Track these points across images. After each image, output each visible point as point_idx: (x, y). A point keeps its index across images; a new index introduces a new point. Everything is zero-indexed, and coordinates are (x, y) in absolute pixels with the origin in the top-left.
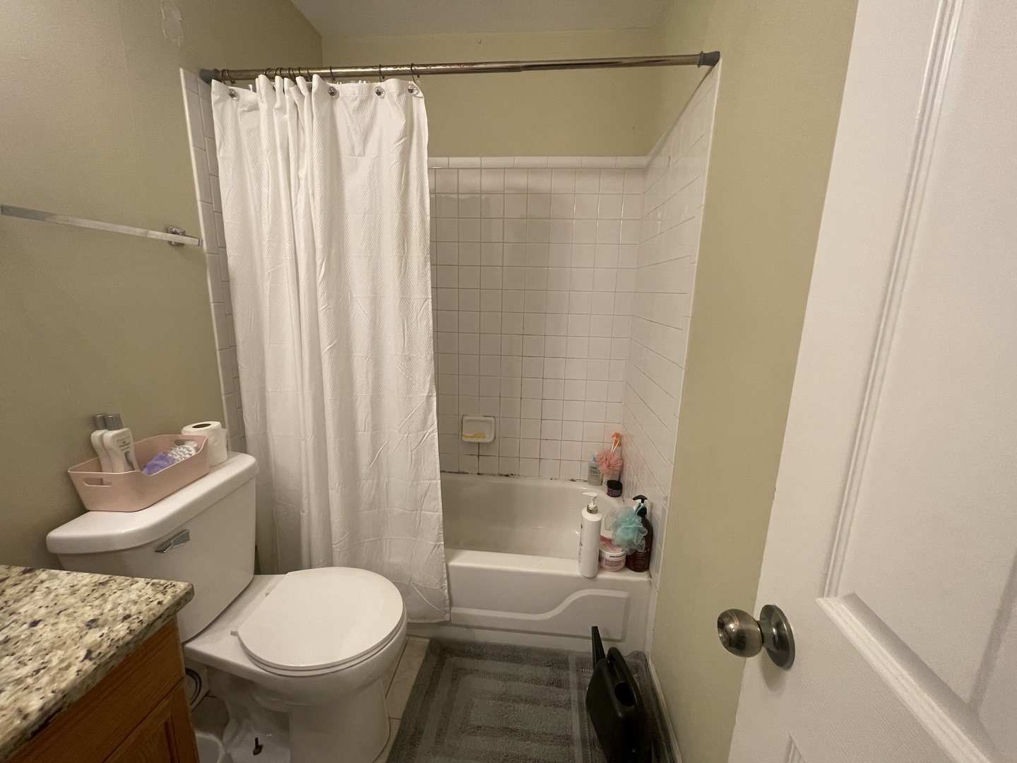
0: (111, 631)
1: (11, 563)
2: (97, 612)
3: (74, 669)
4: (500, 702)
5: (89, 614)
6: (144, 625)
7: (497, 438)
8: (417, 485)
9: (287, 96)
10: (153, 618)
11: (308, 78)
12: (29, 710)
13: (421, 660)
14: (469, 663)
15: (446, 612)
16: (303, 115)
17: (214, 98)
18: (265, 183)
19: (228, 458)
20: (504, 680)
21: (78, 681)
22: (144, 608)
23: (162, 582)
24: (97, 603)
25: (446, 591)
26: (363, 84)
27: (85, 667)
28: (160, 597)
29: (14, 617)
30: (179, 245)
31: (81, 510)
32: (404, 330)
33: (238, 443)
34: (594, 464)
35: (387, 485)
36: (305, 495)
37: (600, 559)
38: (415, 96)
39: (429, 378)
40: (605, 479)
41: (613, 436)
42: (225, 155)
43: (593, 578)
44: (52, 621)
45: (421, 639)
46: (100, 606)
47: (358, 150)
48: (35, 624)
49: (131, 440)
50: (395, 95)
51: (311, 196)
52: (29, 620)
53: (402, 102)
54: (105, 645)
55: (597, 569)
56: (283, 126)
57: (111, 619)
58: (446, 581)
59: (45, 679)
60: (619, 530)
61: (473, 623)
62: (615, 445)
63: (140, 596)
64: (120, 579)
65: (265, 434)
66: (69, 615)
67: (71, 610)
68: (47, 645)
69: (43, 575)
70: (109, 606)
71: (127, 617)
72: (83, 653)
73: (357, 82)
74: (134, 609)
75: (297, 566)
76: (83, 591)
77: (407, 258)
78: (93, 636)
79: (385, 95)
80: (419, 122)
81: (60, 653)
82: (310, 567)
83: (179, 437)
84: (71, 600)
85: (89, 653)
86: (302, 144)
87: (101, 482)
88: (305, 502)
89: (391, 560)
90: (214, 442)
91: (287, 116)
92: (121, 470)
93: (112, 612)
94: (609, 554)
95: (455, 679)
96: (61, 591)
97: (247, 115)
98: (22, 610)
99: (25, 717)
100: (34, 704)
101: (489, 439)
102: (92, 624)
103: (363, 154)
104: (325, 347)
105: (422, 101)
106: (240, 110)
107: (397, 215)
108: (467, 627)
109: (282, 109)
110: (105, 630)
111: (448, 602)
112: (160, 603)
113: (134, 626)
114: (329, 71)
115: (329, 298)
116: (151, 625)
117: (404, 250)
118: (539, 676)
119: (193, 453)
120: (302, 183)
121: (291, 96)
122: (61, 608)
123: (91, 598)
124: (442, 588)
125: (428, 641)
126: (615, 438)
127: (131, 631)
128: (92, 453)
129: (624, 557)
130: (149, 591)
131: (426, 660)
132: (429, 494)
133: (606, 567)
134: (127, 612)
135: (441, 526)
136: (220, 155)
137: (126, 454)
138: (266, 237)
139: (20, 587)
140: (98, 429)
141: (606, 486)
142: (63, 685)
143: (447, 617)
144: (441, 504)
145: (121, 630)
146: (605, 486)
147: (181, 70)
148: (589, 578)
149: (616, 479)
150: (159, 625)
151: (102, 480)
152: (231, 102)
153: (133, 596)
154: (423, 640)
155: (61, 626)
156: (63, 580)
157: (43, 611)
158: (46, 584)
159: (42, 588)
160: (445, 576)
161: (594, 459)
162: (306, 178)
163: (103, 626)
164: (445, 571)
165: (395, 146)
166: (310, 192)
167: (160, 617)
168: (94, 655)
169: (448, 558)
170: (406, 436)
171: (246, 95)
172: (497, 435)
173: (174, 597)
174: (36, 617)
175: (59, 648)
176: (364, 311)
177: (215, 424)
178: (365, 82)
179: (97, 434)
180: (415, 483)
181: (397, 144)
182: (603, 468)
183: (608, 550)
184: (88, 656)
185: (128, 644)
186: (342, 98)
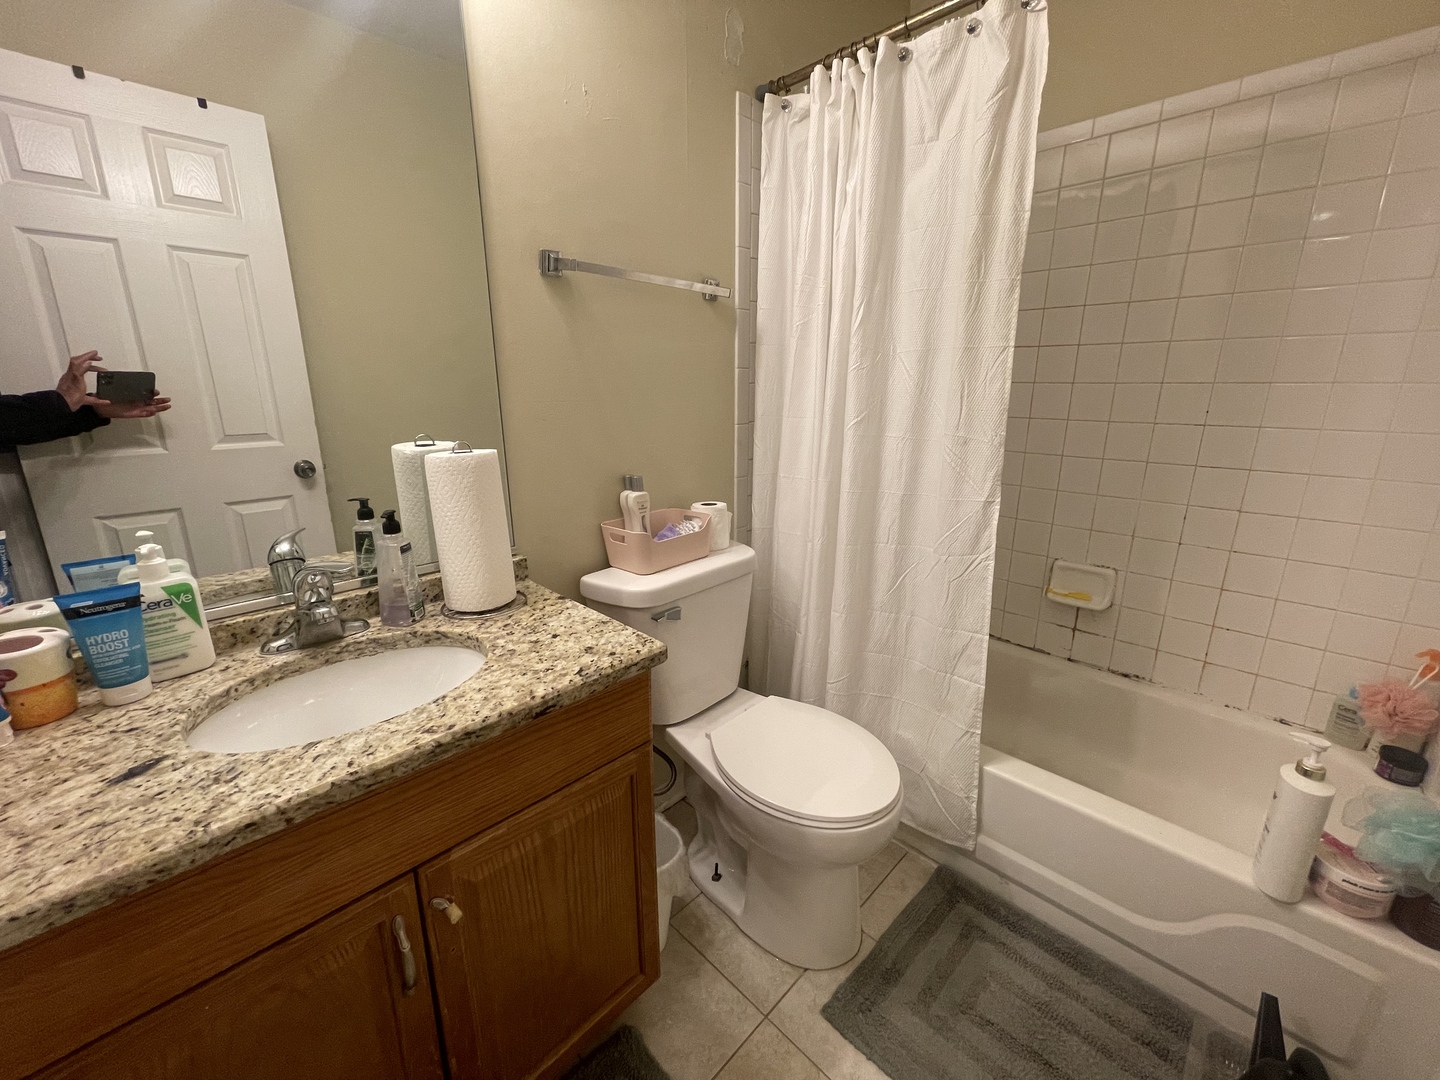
0: (599, 659)
1: (554, 590)
2: (594, 643)
3: (568, 678)
4: (1034, 1010)
5: (589, 642)
6: (623, 666)
7: (1116, 608)
8: (952, 635)
9: (844, 84)
10: (630, 662)
11: (873, 48)
12: (536, 694)
13: (921, 885)
14: (991, 926)
15: (970, 836)
16: (860, 102)
17: (765, 115)
18: (805, 208)
19: (731, 545)
20: (1050, 985)
21: (570, 688)
22: (626, 652)
23: (645, 635)
24: (596, 635)
25: (974, 805)
26: (948, 25)
27: (576, 680)
28: (640, 647)
29: (545, 627)
30: (713, 298)
31: (607, 565)
32: (962, 397)
33: (743, 533)
34: (1351, 703)
35: (909, 624)
36: (803, 612)
37: (1315, 875)
38: (1032, 11)
39: (992, 474)
40: (1378, 740)
41: (1422, 655)
42: (768, 185)
43: (1288, 905)
44: (566, 638)
45: (926, 860)
46: (597, 639)
47: (929, 133)
48: (555, 636)
49: (648, 505)
50: (997, 22)
51: (857, 214)
52: (553, 633)
53: (1008, 31)
54: (593, 669)
55: (1301, 891)
56: (834, 127)
57: (601, 651)
58: (976, 791)
59: (550, 677)
60: (1381, 834)
61: (1009, 872)
62: (1423, 675)
63: (626, 642)
64: (616, 623)
65: (771, 530)
66: (576, 638)
67: (579, 635)
68: (557, 654)
69: (569, 603)
70: (603, 641)
71: (613, 654)
72: (577, 669)
73: (941, 24)
74: (619, 650)
75: (784, 692)
76: (590, 624)
77: (982, 285)
78: (587, 659)
79: (983, 31)
80: (1033, 55)
81: (564, 663)
82: (799, 700)
83: (688, 513)
84: (580, 628)
85: (581, 670)
86: (855, 145)
87: (623, 539)
88: (803, 621)
89: (900, 732)
90: (718, 523)
91: (841, 112)
92: (638, 530)
93: (604, 647)
94: (1337, 874)
95: (965, 936)
96: (577, 619)
97: (798, 127)
98: (551, 624)
99: (533, 698)
100: (540, 691)
101: (1098, 603)
102: (588, 650)
103: (936, 137)
104: (850, 420)
105: (1044, 15)
106: (790, 122)
107: (975, 219)
108: (1003, 876)
109: (836, 104)
110: (595, 658)
111: (975, 822)
112: (638, 652)
113: (615, 663)
114: (902, 26)
115: (862, 354)
116: (627, 668)
117: (979, 272)
118: (1123, 1018)
119: (697, 530)
120: (849, 200)
121: (849, 82)
122: (574, 631)
123: (593, 631)
124: (967, 798)
125: (935, 866)
126: (1426, 660)
127: (612, 666)
128: (619, 513)
129: (1388, 898)
130: (633, 639)
131: (927, 889)
132: (968, 652)
133: (1328, 897)
134: (614, 650)
135: (981, 706)
136: (763, 185)
137: (643, 517)
138: (799, 279)
139: (554, 607)
140: (626, 489)
141: (1376, 755)
142: (560, 687)
143: (970, 845)
144: (984, 672)
145: (606, 662)
146: (1373, 757)
147: (737, 93)
148: (1274, 900)
149: (1414, 748)
150: (634, 672)
151: (624, 537)
152: (783, 116)
153: (621, 640)
154: (929, 861)
155: (570, 644)
156: (582, 611)
157: (562, 629)
158: (569, 611)
159: (566, 612)
160: (976, 783)
161: (1353, 693)
162: (855, 190)
163: (595, 654)
164: (976, 775)
165: (985, 109)
166: (857, 209)
167: (636, 664)
168: (583, 673)
169: (984, 760)
170: (944, 558)
171: (799, 101)
172: (1117, 602)
173: (650, 651)
174: (558, 632)
175: (564, 659)
176: (908, 371)
177: (721, 505)
178: (953, 20)
179: (626, 493)
180: (948, 631)
181: (990, 103)
182: (1375, 715)
183: (1338, 865)
184: (579, 672)
185: (608, 676)
186: (917, 61)
